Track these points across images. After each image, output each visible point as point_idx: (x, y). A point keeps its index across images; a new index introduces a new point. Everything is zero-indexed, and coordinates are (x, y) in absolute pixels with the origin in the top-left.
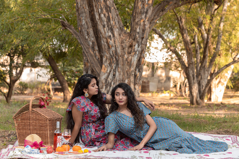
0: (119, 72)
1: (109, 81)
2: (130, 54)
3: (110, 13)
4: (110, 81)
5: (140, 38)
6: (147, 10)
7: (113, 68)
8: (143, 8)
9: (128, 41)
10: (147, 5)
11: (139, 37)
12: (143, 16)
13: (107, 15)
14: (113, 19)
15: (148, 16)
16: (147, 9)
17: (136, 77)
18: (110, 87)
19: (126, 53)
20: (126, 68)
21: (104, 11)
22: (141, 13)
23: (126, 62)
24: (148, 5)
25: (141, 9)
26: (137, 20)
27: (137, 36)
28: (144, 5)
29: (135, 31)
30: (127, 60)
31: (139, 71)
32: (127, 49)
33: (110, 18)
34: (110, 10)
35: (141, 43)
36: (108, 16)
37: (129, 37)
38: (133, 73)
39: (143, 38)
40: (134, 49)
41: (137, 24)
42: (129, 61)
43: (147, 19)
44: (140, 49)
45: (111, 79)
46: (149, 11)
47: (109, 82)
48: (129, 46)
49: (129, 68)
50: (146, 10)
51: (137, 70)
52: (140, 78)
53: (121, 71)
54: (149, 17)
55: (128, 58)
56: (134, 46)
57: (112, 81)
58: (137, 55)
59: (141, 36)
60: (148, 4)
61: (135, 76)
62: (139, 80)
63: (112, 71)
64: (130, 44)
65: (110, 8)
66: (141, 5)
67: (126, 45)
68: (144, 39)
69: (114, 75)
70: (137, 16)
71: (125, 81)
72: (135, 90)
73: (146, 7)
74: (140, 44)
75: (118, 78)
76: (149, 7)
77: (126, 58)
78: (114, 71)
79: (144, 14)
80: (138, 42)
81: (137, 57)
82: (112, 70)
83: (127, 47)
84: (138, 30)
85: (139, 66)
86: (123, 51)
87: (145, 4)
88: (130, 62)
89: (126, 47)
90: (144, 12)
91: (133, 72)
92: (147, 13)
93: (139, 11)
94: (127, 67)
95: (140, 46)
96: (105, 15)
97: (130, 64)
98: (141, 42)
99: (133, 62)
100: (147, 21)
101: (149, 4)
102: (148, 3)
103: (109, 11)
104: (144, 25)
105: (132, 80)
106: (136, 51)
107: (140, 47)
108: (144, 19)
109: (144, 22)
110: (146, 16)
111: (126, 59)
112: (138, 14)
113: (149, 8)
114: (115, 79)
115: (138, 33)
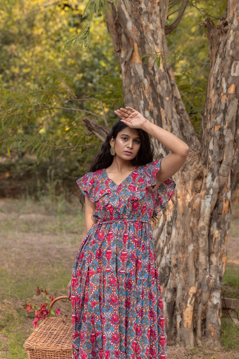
0: (176, 228)
1: (160, 245)
2: (198, 194)
3: (162, 109)
4: (162, 245)
5: (216, 162)
6: (226, 107)
7: (168, 219)
8: (219, 101)
9: (195, 168)
10: (225, 96)
11: (214, 160)
12: (219, 119)
13: (156, 112)
14: (168, 121)
15: (228, 118)
16: (226, 104)
17: (212, 239)
18: (162, 256)
19: (190, 191)
20: (190, 221)
21: (151, 104)
22: (216, 112)
23: (190, 209)
24: (227, 97)
25: (215, 104)
26: (209, 126)
27: (210, 157)
28: (219, 95)
29: (207, 147)
30: (190, 205)
31: (219, 227)
32: (191, 182)
33: (161, 119)
34: (162, 102)
35: (218, 174)
36: (157, 116)
37: (198, 158)
38: (205, 232)
39: (221, 162)
40: (205, 184)
41: (209, 133)
42: (194, 207)
43: (227, 125)
44: (215, 184)
45: (163, 241)
46: (229, 108)
47: (159, 248)
48: (195, 177)
49: (195, 221)
50: (223, 107)
51: (215, 224)
52: (221, 241)
53: (181, 226)
54: (230, 120)
55: (193, 200)
56: (206, 177)
57: (165, 245)
58: (210, 196)
59: (216, 158)
60: (227, 94)
61: (210, 236)
62: (220, 245)
63: (166, 226)
64: (198, 172)
65: (162, 98)
66: (214, 95)
67: (189, 175)
68: (223, 165)
69: (169, 233)
70: (209, 118)
71: (187, 246)
72: (210, 265)
73: (224, 99)
74: (216, 174)
75: (174, 241)
76: (230, 101)
77: (189, 200)
78: (169, 225)
79: (220, 114)
80: (211, 170)
81: (210, 199)
82: (166, 223)
83: (191, 179)
84: (211, 147)
85: (218, 217)
86: (184, 186)
87: (222, 94)
88: (197, 210)
89: (189, 180)
90: (221, 111)
91: (204, 230)
92: (225, 112)
93: (212, 108)
94: (192, 219)
95: (217, 178)
96: (151, 113)
97: (197, 214)
98: (218, 170)
99: (204, 209)
100: (228, 128)
101: (229, 94)
102: (227, 91)
103: (160, 105)
104: (222, 136)
105: (201, 246)
106: (209, 189)
107: (217, 181)
108: (220, 125)
109: (221, 130)
110: (224, 119)
111: (190, 203)
112: (210, 114)
113: (229, 103)
114: (170, 242)
115: (212, 152)
